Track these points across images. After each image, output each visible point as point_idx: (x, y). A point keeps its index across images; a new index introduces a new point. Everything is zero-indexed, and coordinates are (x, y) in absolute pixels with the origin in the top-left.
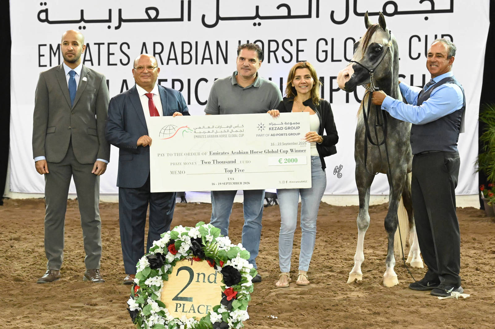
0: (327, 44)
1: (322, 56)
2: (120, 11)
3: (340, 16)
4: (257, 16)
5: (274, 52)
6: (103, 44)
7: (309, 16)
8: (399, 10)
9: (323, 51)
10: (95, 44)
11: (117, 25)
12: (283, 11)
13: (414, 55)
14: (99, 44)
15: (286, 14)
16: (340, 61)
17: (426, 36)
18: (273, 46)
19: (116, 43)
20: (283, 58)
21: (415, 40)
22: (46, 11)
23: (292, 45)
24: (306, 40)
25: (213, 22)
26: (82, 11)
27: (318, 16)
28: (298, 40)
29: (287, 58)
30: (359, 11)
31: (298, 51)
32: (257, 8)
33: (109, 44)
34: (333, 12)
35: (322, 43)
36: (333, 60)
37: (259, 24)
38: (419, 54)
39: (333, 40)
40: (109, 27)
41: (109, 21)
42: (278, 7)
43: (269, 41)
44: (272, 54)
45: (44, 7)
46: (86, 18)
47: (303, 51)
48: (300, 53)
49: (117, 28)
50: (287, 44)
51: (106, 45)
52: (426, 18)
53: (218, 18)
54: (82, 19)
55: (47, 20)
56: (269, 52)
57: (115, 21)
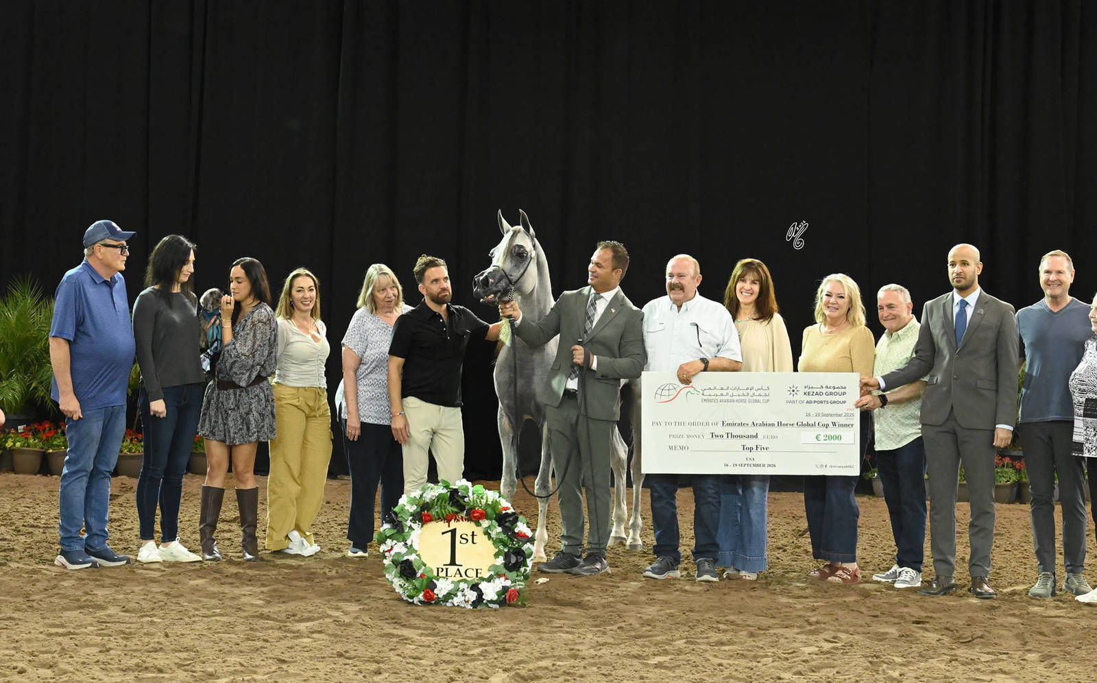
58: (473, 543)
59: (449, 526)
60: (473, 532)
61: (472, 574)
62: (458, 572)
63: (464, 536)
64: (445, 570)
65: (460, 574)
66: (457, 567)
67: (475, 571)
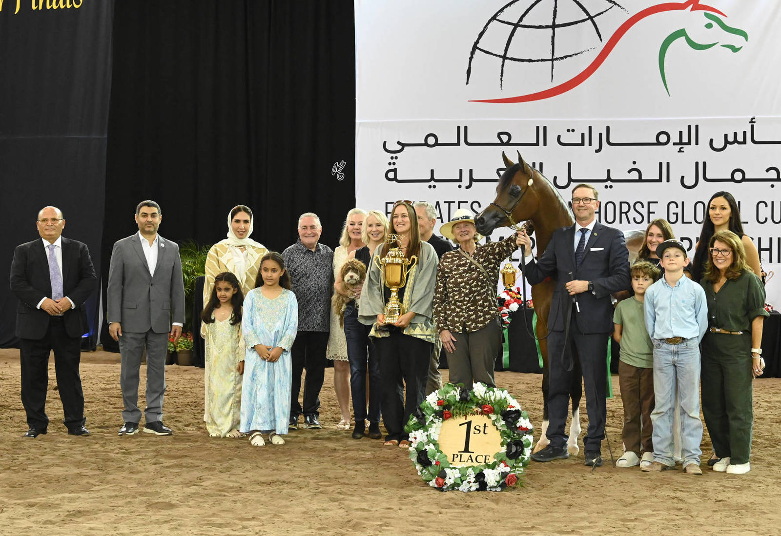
0: (677, 207)
1: (673, 218)
2: (471, 171)
3: (690, 181)
4: (609, 179)
5: (626, 213)
6: (454, 202)
7: (660, 180)
8: (747, 177)
9: (674, 213)
10: (445, 202)
11: (468, 184)
12: (635, 175)
13: (762, 219)
14: (449, 203)
15: (637, 178)
16: (691, 223)
17: (773, 203)
18: (625, 208)
19: (467, 202)
20: (634, 219)
21: (762, 205)
22: (395, 170)
23: (643, 207)
24: (657, 202)
25: (565, 183)
26: (432, 171)
27: (668, 181)
28: (649, 203)
29: (639, 219)
30: (708, 177)
31: (649, 213)
32: (609, 171)
33: (459, 202)
34: (683, 178)
35: (673, 206)
36: (683, 222)
37: (611, 187)
38: (766, 219)
39: (683, 203)
40: (460, 186)
41: (460, 180)
42: (629, 172)
43: (621, 203)
44: (624, 215)
45: (392, 167)
46: (436, 177)
47: (654, 213)
48: (651, 214)
49: (467, 187)
50: (638, 206)
51: (457, 203)
52: (772, 186)
53: (570, 180)
54: (432, 179)
55: (395, 179)
56: (621, 213)
57: (466, 181)
58: (484, 433)
59: (466, 419)
60: (485, 424)
61: (481, 460)
62: (470, 458)
63: (477, 428)
64: (459, 456)
65: (472, 459)
66: (469, 454)
67: (484, 457)
